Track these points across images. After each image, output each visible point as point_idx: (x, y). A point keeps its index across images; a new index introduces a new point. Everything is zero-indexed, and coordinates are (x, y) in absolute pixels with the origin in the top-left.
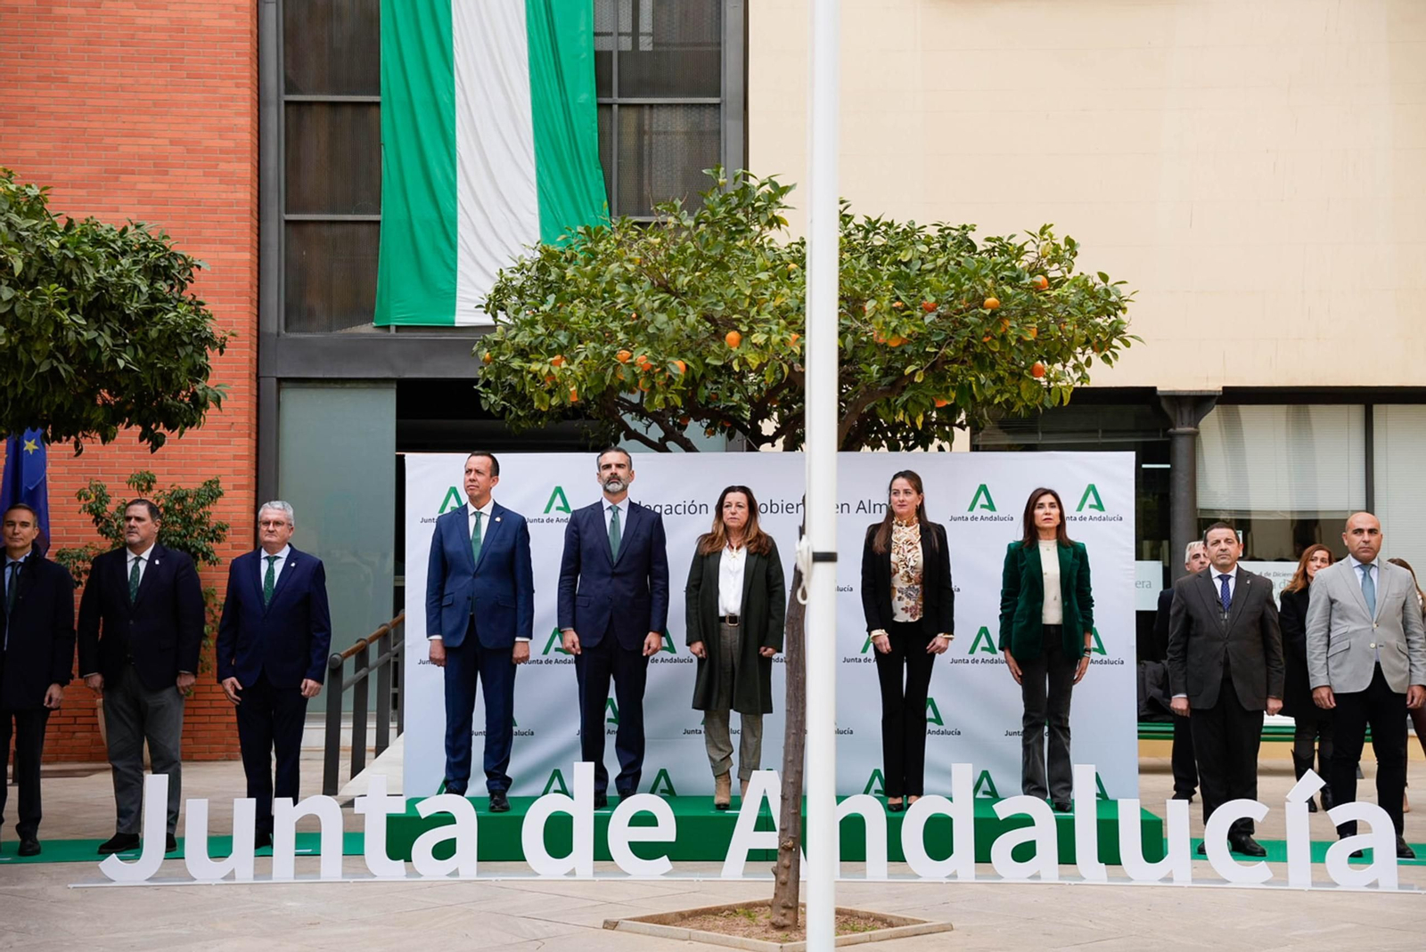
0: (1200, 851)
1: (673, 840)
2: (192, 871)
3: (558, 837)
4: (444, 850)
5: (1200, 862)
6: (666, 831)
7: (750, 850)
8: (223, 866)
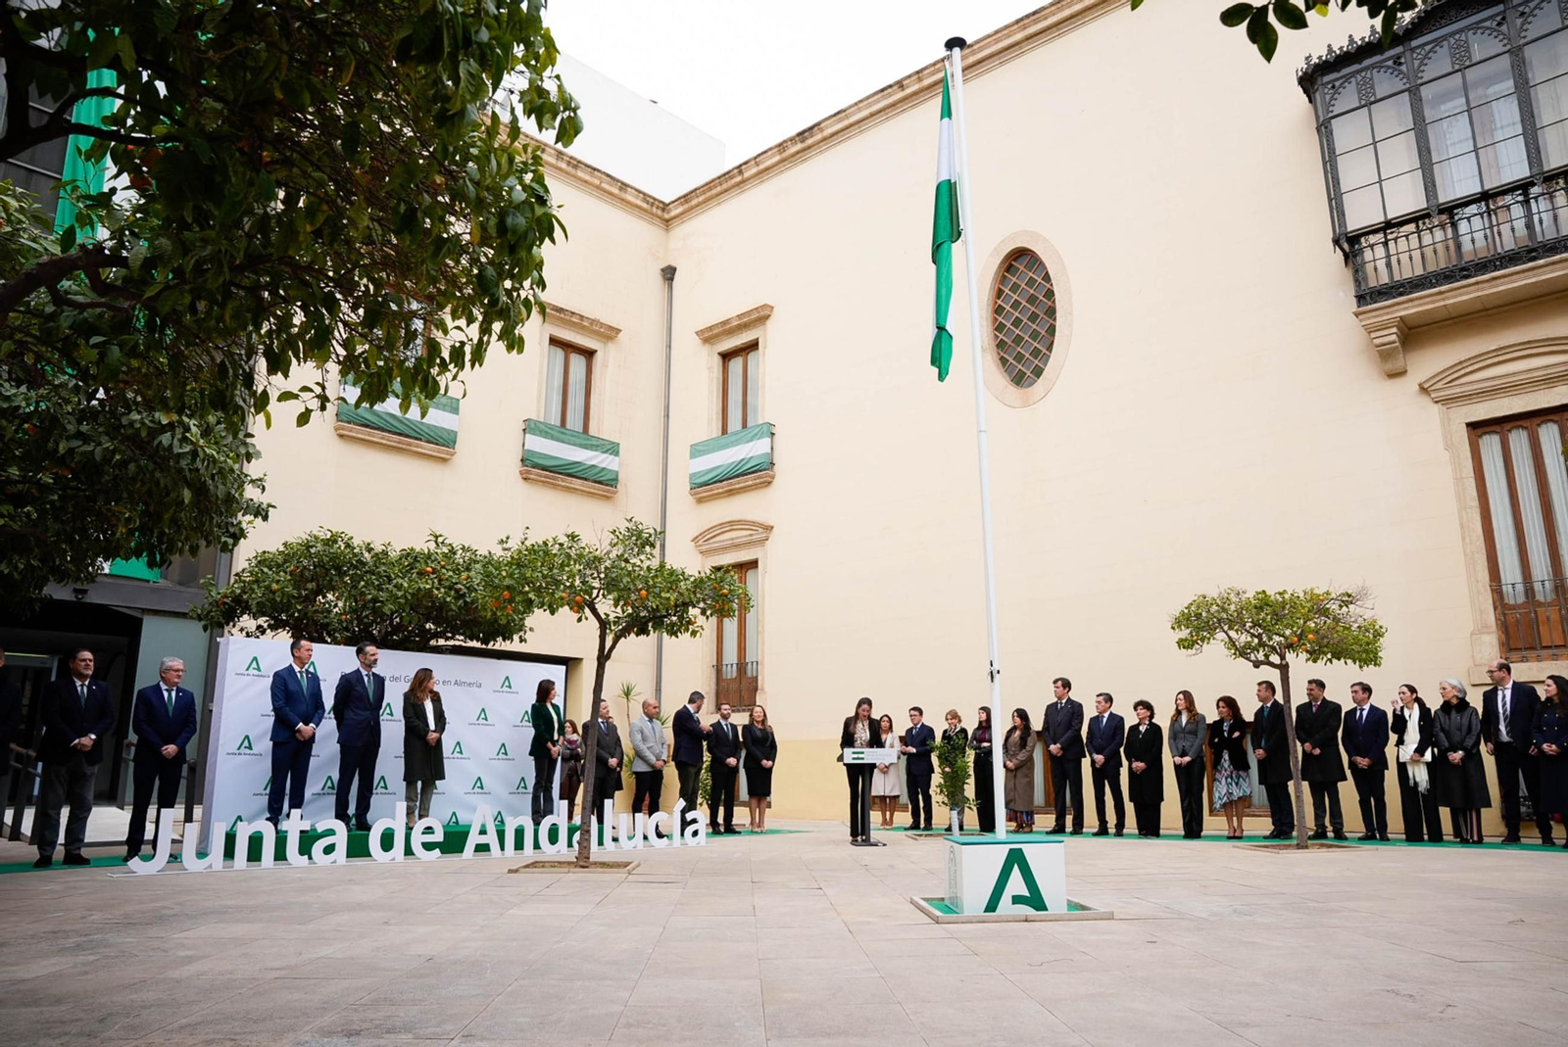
0: (645, 838)
1: (441, 840)
2: (186, 867)
3: (387, 842)
4: (329, 849)
5: (646, 842)
6: (438, 836)
7: (477, 845)
8: (206, 862)
